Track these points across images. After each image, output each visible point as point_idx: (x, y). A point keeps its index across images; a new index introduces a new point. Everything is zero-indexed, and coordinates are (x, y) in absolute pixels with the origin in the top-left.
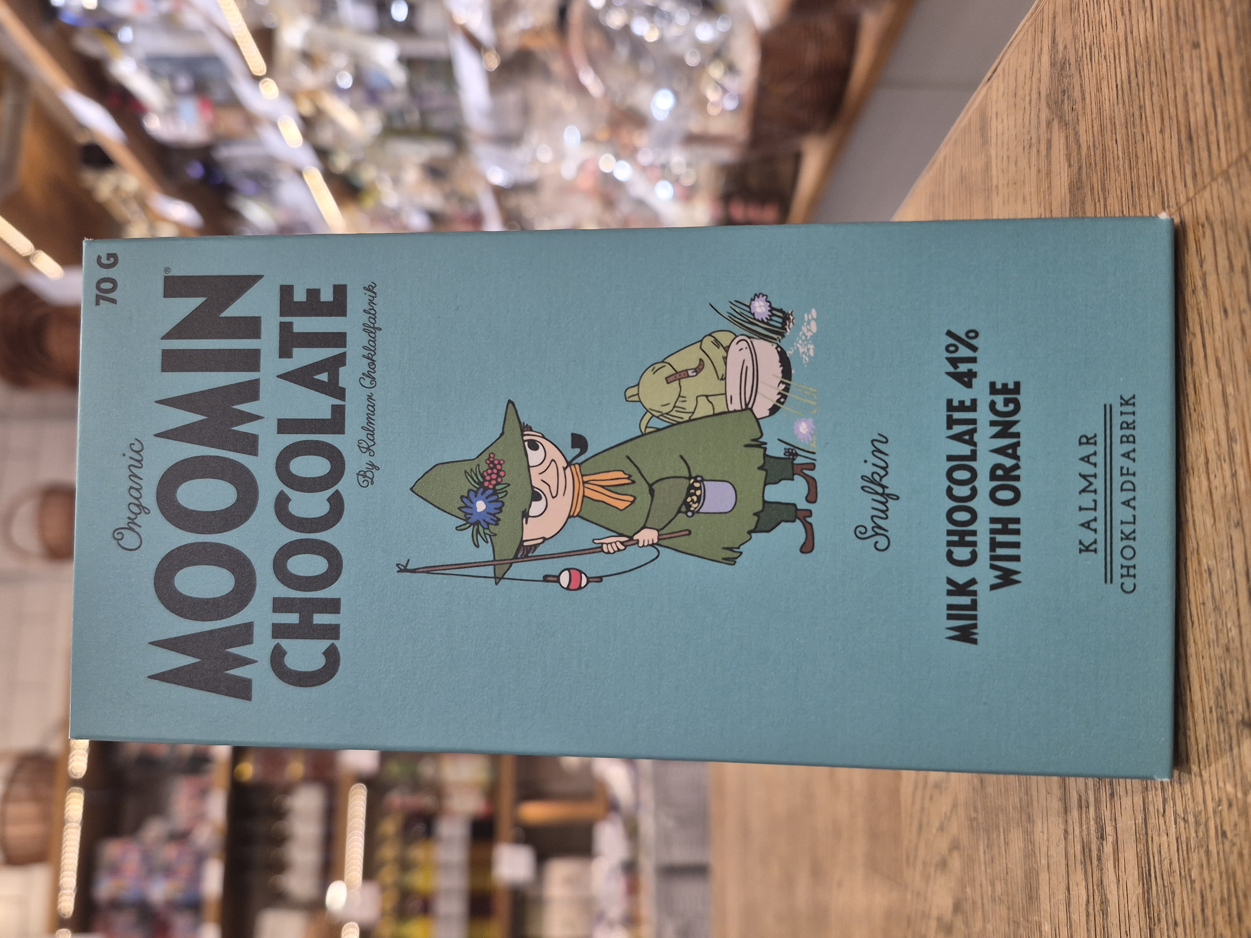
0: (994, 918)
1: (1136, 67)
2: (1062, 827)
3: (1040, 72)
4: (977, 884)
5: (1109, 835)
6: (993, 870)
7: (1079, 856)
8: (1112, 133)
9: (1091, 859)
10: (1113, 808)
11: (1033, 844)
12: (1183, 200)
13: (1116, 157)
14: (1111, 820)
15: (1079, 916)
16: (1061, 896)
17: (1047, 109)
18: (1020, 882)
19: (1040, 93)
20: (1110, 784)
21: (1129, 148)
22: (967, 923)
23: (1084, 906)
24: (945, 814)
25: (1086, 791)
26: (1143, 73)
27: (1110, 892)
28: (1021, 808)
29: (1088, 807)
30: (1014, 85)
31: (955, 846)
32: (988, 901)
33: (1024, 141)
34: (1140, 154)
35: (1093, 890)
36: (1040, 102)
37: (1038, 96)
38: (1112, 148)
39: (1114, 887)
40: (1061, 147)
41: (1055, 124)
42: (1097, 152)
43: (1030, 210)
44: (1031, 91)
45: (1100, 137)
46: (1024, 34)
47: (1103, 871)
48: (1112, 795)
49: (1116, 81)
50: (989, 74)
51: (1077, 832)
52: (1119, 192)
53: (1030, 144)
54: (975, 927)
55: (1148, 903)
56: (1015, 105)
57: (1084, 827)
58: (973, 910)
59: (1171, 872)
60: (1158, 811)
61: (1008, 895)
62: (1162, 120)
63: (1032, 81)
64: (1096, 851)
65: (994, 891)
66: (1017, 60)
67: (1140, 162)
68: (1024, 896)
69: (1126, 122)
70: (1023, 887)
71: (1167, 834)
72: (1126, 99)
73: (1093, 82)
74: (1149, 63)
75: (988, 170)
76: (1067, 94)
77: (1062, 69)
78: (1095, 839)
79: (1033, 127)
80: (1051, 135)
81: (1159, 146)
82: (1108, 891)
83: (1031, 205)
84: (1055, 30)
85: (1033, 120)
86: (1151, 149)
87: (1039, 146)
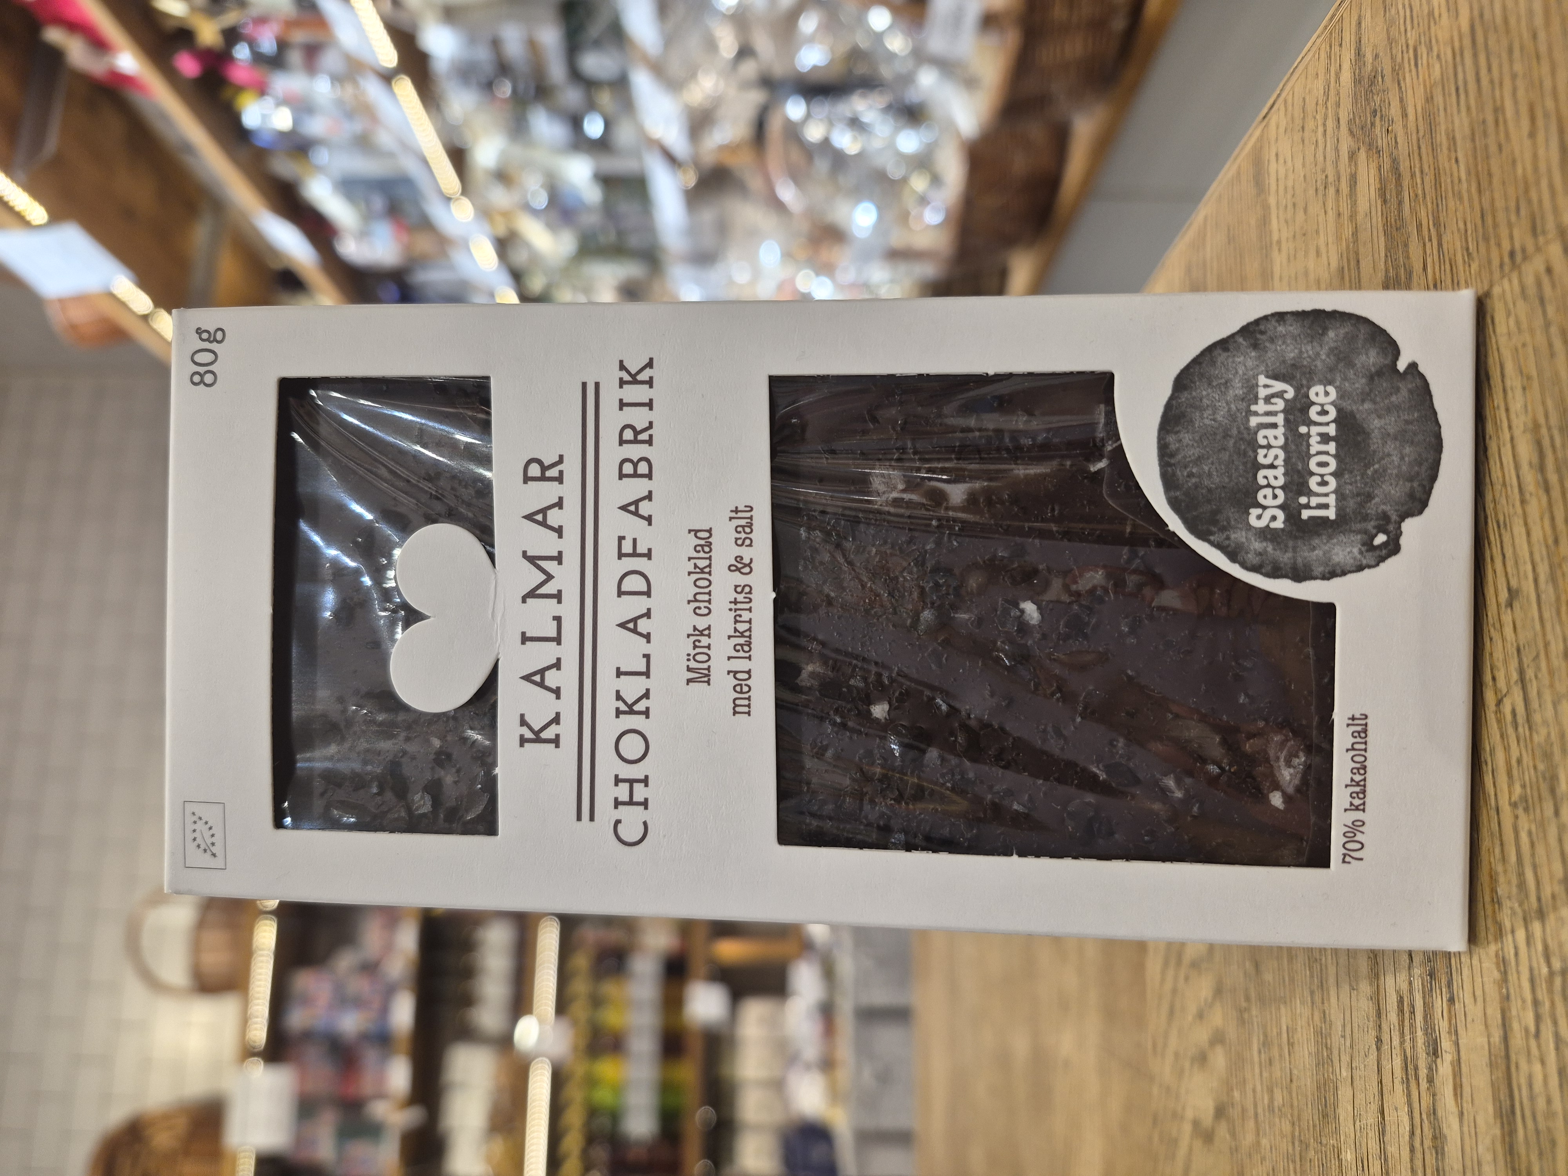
0: (1272, 1134)
1: (1487, 60)
2: (1373, 1033)
3: (1338, 94)
4: (1249, 1087)
5: (1446, 1052)
6: (1270, 1073)
7: (1399, 1073)
8: (1449, 150)
9: (1417, 1078)
10: (1454, 1017)
11: (1329, 1049)
13: (1456, 181)
14: (1449, 1032)
15: (1399, 1148)
16: (1371, 1118)
17: (1350, 139)
18: (1309, 1094)
19: (1338, 120)
20: (1449, 987)
21: (1476, 165)
22: (1234, 1133)
23: (1407, 1138)
24: (1206, 1000)
25: (1411, 991)
26: (1500, 66)
27: (1449, 1126)
28: (1313, 1003)
29: (1413, 1012)
30: (1302, 116)
31: (1218, 1038)
32: (1264, 1110)
33: (1316, 181)
34: (1495, 170)
35: (1422, 1120)
36: (1339, 131)
37: (1336, 123)
38: (1451, 168)
39: (1454, 1120)
40: (1372, 181)
41: (1362, 155)
42: (1427, 179)
43: (1326, 263)
44: (1325, 119)
45: (1431, 159)
46: (1315, 52)
47: (1437, 1098)
48: (1451, 1000)
49: (1456, 83)
51: (1396, 1042)
52: (1461, 225)
53: (1326, 183)
54: (1245, 1140)
55: (1511, 1150)
56: (1303, 141)
57: (1407, 1038)
58: (1243, 1120)
59: (1550, 1115)
60: (1527, 1030)
61: (1292, 1106)
62: (1533, 119)
63: (1326, 108)
64: (1425, 1071)
65: (1272, 1100)
66: (1305, 87)
67: (1496, 180)
68: (1316, 1112)
69: (1473, 134)
70: (1314, 1100)
71: (1543, 1062)
72: (1472, 102)
73: (1420, 92)
74: (1510, 51)
75: (1265, 224)
76: (1378, 114)
77: (1371, 85)
78: (1424, 1054)
79: (1329, 163)
80: (1356, 169)
81: (1528, 156)
82: (1444, 1125)
83: (1328, 257)
84: (1360, 38)
85: (1330, 154)
86: (1514, 162)
87: (1339, 184)
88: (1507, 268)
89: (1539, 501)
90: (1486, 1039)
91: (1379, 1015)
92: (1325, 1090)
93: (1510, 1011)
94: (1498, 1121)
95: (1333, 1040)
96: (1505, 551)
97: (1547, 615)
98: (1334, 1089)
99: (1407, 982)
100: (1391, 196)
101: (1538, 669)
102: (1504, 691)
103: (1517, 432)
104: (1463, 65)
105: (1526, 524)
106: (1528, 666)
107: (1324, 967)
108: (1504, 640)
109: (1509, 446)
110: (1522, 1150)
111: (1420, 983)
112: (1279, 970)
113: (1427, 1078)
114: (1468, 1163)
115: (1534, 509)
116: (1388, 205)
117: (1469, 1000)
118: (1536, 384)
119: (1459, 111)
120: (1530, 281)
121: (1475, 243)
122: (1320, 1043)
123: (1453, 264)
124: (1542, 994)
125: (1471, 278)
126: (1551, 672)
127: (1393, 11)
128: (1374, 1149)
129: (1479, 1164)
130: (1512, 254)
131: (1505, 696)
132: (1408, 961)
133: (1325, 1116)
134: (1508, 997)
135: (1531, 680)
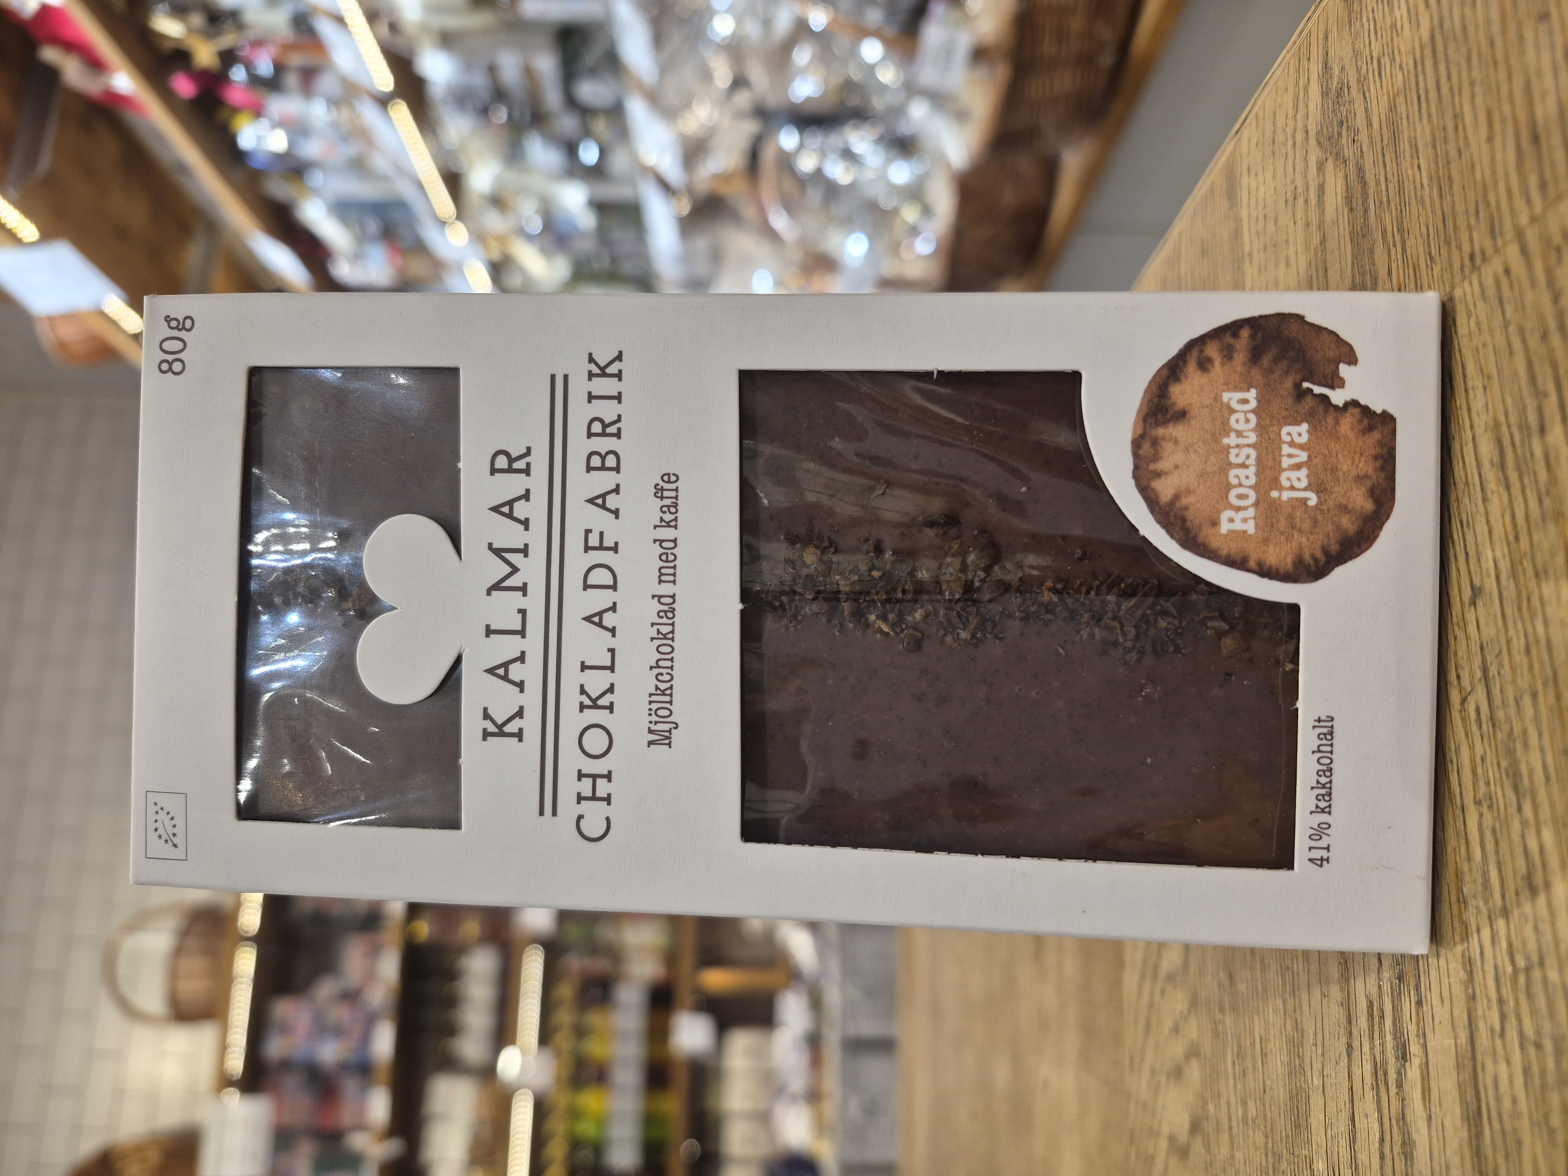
0: (1246, 1146)
1: (1448, 68)
2: (1344, 1040)
3: (1307, 106)
4: (1223, 1100)
5: (1414, 1055)
6: (1244, 1085)
7: (1369, 1079)
8: (1412, 157)
9: (1386, 1084)
10: (1422, 1020)
11: (1301, 1058)
12: (1524, 219)
13: (1419, 187)
14: (1418, 1036)
15: (1368, 1156)
16: (1342, 1127)
17: (1318, 149)
18: (1282, 1104)
19: (1307, 132)
20: (1417, 990)
21: (1438, 171)
22: (1209, 1148)
23: (1377, 1145)
24: (1181, 1012)
25: (1380, 996)
26: (1459, 73)
27: (1418, 1131)
28: (1285, 1012)
29: (1382, 1017)
30: (1272, 129)
31: (1193, 1052)
32: (1238, 1124)
33: (1286, 193)
34: (1456, 175)
35: (1391, 1126)
36: (1307, 143)
37: (1304, 135)
38: (1414, 175)
39: (1422, 1125)
40: (1339, 190)
41: (1330, 165)
42: (1391, 186)
43: (1295, 272)
44: (1295, 131)
45: (1395, 166)
46: (1285, 67)
47: (1406, 1102)
48: (1419, 1003)
49: (1418, 91)
50: (1237, 126)
51: (1366, 1048)
52: (1424, 229)
53: (1295, 194)
54: (1219, 1154)
55: (1477, 1152)
57: (1377, 1043)
58: (1218, 1134)
59: (1516, 1115)
60: (1492, 1030)
61: (1265, 1118)
62: (1490, 125)
63: (1296, 121)
64: (1395, 1076)
65: (1245, 1111)
66: (1275, 100)
67: (1456, 185)
68: (1288, 1122)
69: (1434, 141)
70: (1287, 1110)
71: (1508, 1062)
72: (1433, 110)
73: (1384, 102)
74: (1469, 59)
75: (1237, 236)
76: (1345, 125)
77: (1338, 97)
78: (1393, 1059)
79: (1298, 174)
80: (1324, 178)
81: (1486, 160)
82: (1413, 1130)
83: (1297, 267)
84: (1327, 52)
85: (1300, 165)
86: (1473, 167)
87: (1308, 195)
88: (1467, 271)
89: (1501, 500)
90: (1453, 1041)
91: (1349, 1022)
92: (1297, 1100)
93: (1476, 1011)
94: (1466, 1125)
95: (1305, 1048)
96: (1468, 549)
97: (1508, 612)
98: (1306, 1098)
99: (1376, 986)
100: (1358, 204)
101: (1501, 665)
102: (1469, 689)
103: (1479, 431)
104: (1424, 74)
105: (1488, 522)
106: (1491, 663)
107: (1295, 976)
108: (1467, 638)
109: (1471, 445)
110: (1489, 1152)
111: (1389, 987)
112: (1252, 980)
113: (1396, 1083)
114: (1437, 1168)
115: (1495, 506)
116: (1355, 213)
117: (1436, 1002)
118: (1496, 382)
119: (1421, 119)
120: (1489, 282)
121: (1437, 248)
122: (1292, 1052)
123: (1417, 268)
124: (1507, 992)
125: (1434, 282)
126: (1513, 668)
127: (1358, 25)
128: (1345, 1157)
129: (1448, 1168)
130: (1472, 257)
131: (1470, 694)
132: (1377, 965)
133: (1297, 1126)
134: (1474, 997)
135: (1494, 677)
